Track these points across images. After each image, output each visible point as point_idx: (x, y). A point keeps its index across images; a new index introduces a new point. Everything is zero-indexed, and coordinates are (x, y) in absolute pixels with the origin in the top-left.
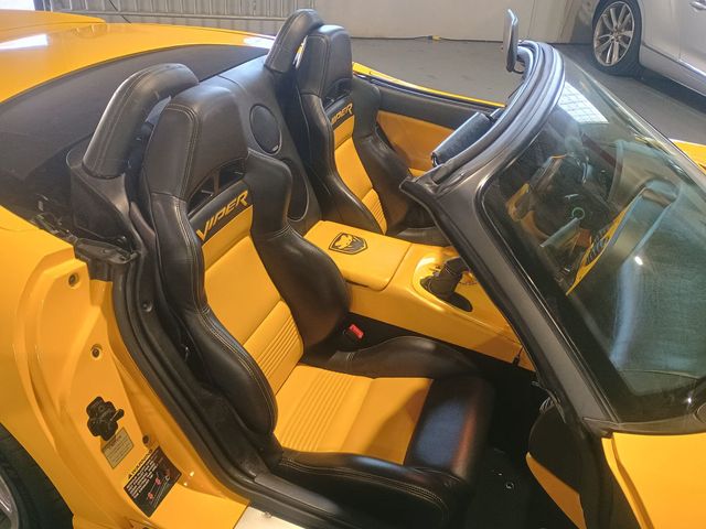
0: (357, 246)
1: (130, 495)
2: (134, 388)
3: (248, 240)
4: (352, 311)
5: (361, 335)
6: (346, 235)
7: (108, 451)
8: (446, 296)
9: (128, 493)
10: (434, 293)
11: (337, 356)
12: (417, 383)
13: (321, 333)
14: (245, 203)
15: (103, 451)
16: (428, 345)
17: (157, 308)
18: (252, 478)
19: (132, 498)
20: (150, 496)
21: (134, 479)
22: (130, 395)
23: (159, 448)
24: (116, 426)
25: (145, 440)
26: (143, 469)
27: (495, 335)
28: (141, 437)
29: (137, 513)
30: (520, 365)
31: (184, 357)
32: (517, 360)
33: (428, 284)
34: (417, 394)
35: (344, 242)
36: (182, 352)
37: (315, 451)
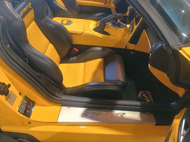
0: (69, 23)
1: (21, 113)
2: (11, 76)
3: (34, 22)
4: (73, 43)
5: (77, 50)
6: (65, 20)
7: (8, 100)
8: (102, 32)
9: (20, 112)
10: (98, 32)
11: (71, 59)
12: (99, 60)
13: (65, 52)
14: (31, 8)
15: (6, 100)
16: (100, 49)
17: (11, 45)
18: (60, 98)
19: (22, 114)
20: (28, 111)
21: (20, 107)
22: (10, 79)
23: (25, 96)
24: (9, 91)
25: (20, 94)
26: (23, 103)
27: (119, 41)
28: (19, 93)
29: (25, 118)
30: (127, 48)
31: (27, 63)
32: (126, 47)
33: (95, 30)
34: (100, 63)
35: (65, 22)
36: (26, 61)
37: (75, 86)
